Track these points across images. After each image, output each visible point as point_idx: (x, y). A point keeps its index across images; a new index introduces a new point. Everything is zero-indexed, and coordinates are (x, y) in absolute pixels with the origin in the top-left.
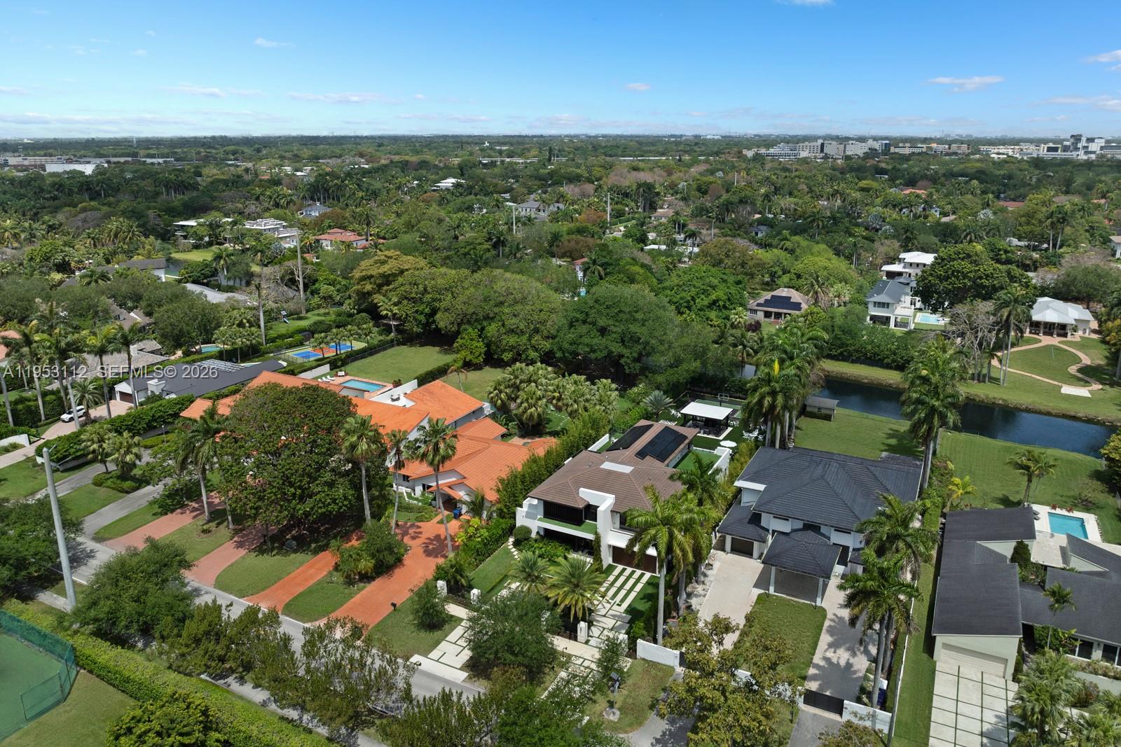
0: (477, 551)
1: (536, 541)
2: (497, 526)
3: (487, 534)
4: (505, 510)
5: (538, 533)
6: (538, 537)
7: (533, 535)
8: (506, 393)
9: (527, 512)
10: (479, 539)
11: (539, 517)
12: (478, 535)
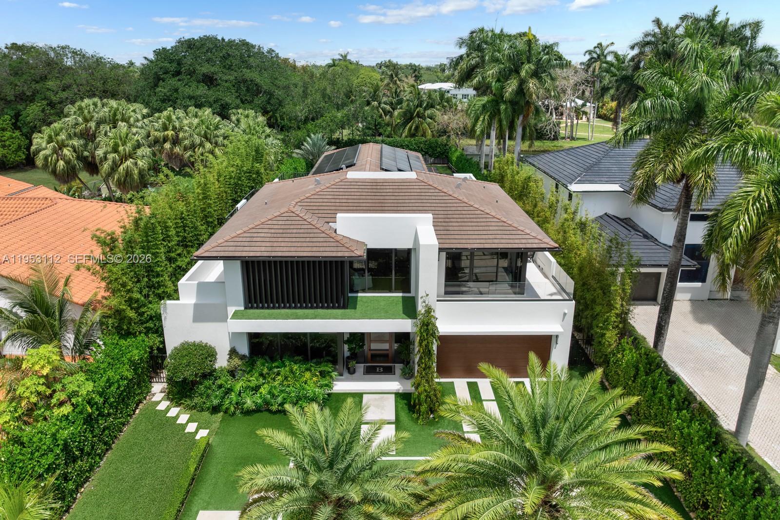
0: (66, 447)
1: (232, 373)
2: (114, 360)
3: (90, 386)
4: (132, 314)
5: (233, 352)
6: (237, 361)
7: (222, 362)
8: (73, 147)
9: (196, 305)
10: (66, 409)
11: (231, 310)
12: (61, 396)
